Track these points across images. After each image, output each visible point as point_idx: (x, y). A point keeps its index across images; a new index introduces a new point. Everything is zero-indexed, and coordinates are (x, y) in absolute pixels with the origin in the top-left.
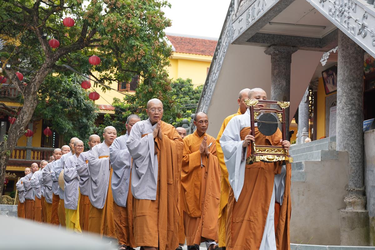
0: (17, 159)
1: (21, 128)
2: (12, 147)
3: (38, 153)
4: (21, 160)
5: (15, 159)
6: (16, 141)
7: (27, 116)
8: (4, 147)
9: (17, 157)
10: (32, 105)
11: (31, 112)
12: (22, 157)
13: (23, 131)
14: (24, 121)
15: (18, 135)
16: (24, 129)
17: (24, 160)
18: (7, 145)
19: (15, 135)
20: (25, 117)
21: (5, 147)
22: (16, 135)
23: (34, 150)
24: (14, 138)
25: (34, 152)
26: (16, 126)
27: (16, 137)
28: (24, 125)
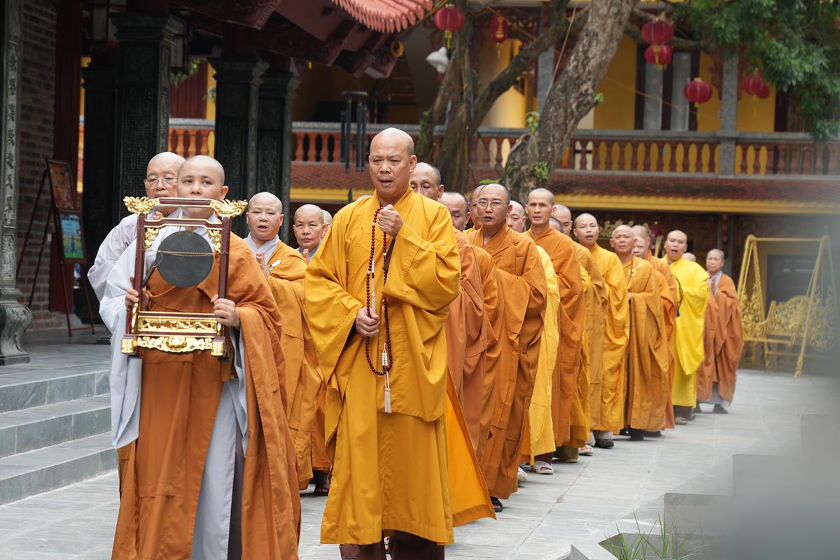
0: (692, 174)
1: (584, 88)
2: (553, 151)
3: (757, 150)
4: (705, 174)
5: (685, 175)
6: (566, 129)
7: (601, 47)
8: (529, 151)
9: (692, 167)
10: (614, 10)
11: (612, 34)
12: (705, 167)
13: (590, 98)
14: (592, 63)
15: (572, 112)
16: (591, 91)
17: (711, 176)
18: (539, 144)
19: (561, 111)
20: (595, 51)
21: (533, 150)
22: (566, 111)
23: (743, 143)
24: (561, 120)
25: (745, 150)
26: (566, 82)
27: (566, 117)
28: (592, 77)
